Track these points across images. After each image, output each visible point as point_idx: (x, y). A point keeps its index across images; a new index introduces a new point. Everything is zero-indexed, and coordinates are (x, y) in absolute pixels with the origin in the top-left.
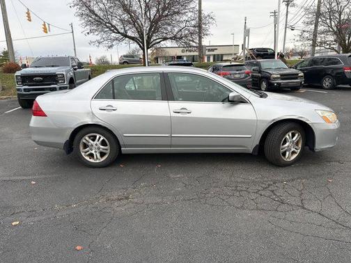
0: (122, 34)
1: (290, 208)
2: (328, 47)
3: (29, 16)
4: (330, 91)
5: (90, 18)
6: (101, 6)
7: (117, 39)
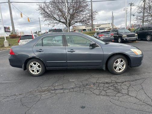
0: (58, 21)
1: (122, 95)
2: (149, 22)
3: (21, 15)
4: (150, 42)
5: (45, 15)
6: (50, 9)
7: (56, 23)
